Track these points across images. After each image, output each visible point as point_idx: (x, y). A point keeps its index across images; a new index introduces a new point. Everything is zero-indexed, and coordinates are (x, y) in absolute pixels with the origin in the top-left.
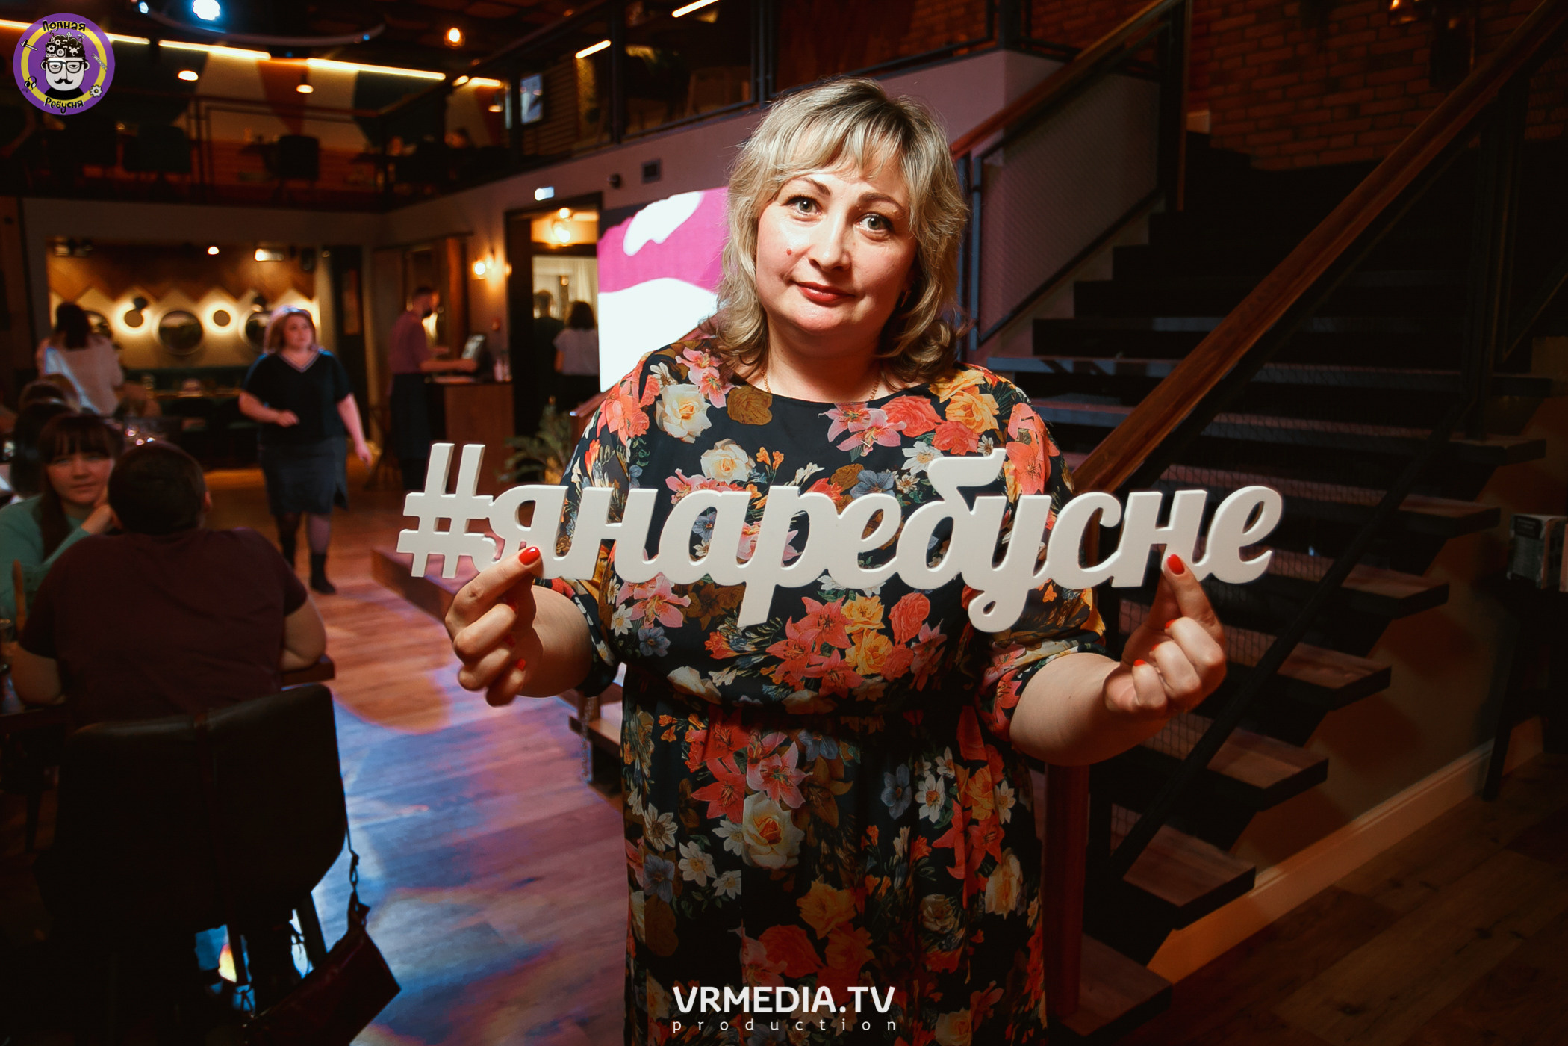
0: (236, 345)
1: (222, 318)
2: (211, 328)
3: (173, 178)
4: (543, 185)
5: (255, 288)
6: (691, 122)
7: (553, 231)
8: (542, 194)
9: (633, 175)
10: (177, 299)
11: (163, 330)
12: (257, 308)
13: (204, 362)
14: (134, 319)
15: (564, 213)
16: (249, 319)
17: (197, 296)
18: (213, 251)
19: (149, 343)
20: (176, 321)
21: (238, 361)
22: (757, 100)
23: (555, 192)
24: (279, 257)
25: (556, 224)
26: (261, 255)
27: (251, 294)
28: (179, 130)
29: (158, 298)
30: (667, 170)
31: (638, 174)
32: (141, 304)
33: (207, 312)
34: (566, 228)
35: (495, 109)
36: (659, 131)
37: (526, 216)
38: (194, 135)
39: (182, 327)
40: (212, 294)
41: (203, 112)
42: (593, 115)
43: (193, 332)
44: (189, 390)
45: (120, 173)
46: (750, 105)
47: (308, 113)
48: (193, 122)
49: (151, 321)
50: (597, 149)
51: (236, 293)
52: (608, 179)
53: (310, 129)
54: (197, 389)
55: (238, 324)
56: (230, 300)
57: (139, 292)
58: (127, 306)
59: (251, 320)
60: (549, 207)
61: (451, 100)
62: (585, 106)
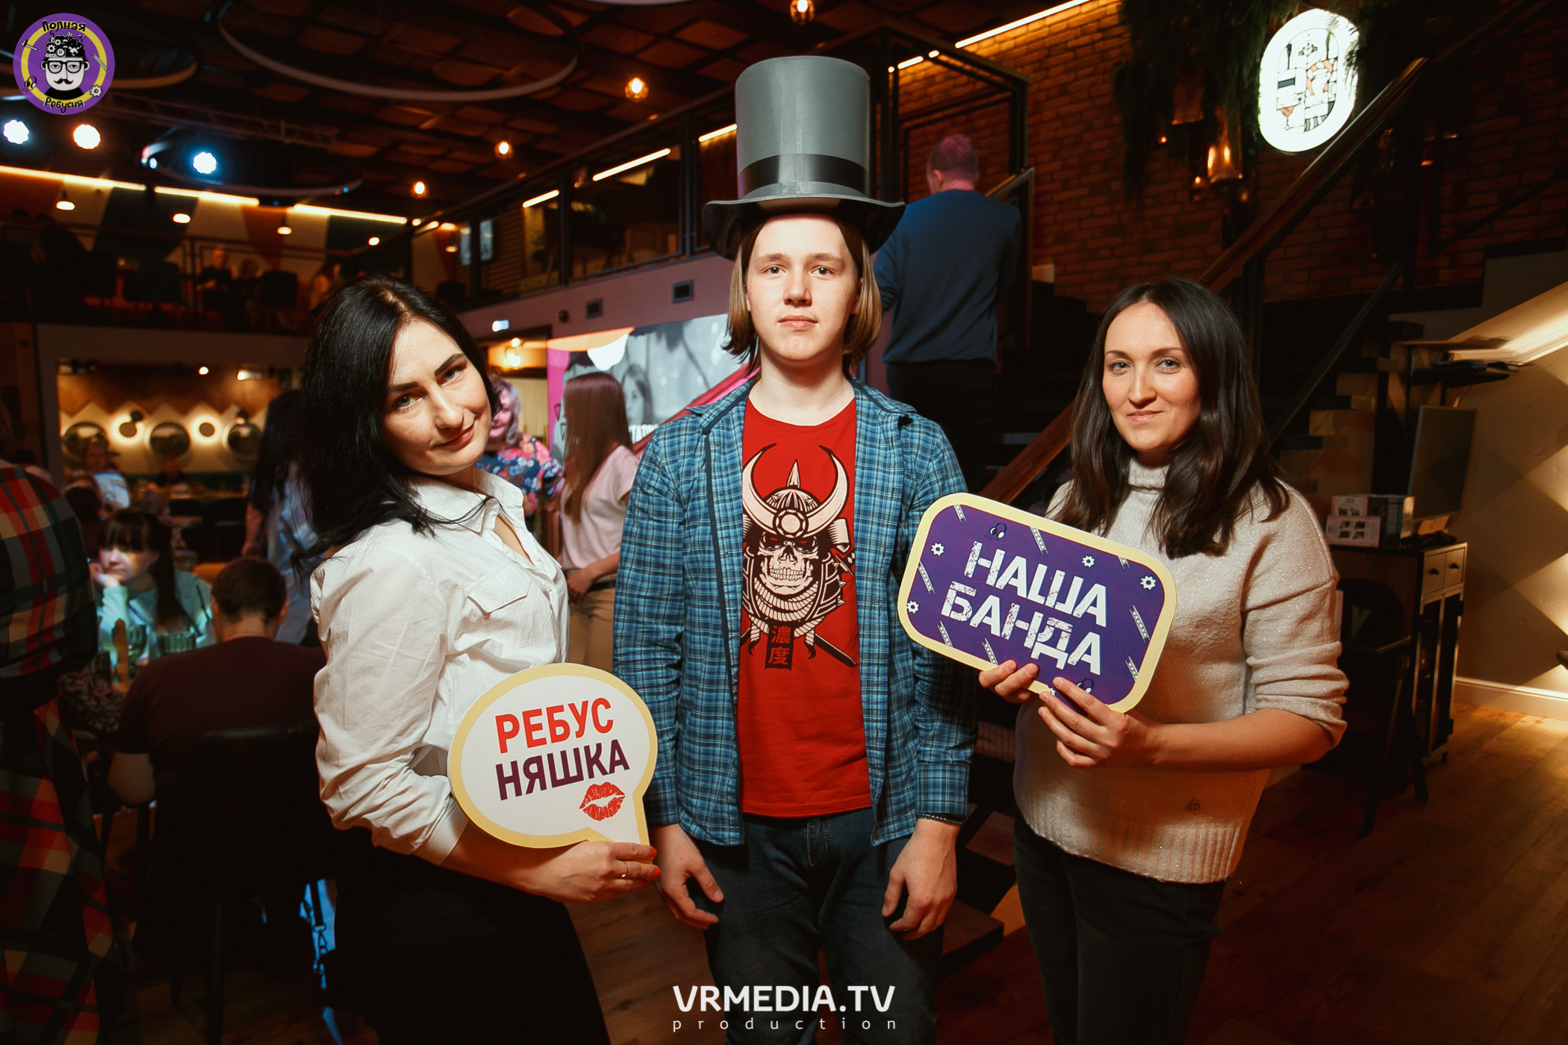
0: (219, 453)
1: (207, 430)
2: (197, 438)
3: (167, 307)
4: (500, 318)
5: (237, 403)
6: (627, 269)
7: (506, 357)
8: (498, 326)
9: (578, 311)
10: (167, 413)
11: (154, 440)
12: (241, 421)
13: (189, 469)
14: (128, 430)
15: (516, 342)
16: (231, 430)
17: (185, 410)
18: (204, 371)
19: (141, 451)
20: (166, 432)
21: (222, 467)
22: (684, 253)
23: (510, 324)
24: (258, 376)
25: (509, 351)
26: (242, 375)
27: (234, 409)
28: (174, 266)
29: (151, 411)
30: (607, 308)
31: (583, 311)
32: (137, 417)
33: (193, 426)
34: (517, 354)
35: (451, 249)
36: (599, 276)
37: (485, 344)
38: (189, 270)
39: (172, 437)
40: (199, 409)
41: (197, 251)
42: (539, 256)
43: (182, 441)
44: (178, 493)
45: (119, 301)
46: (677, 257)
47: (286, 252)
48: (189, 260)
49: (144, 432)
50: (547, 288)
51: (220, 408)
52: (557, 315)
53: (287, 265)
54: (186, 492)
55: (221, 435)
56: (215, 414)
57: (136, 407)
58: (124, 418)
59: (233, 431)
60: (504, 337)
61: (415, 241)
62: (531, 249)
